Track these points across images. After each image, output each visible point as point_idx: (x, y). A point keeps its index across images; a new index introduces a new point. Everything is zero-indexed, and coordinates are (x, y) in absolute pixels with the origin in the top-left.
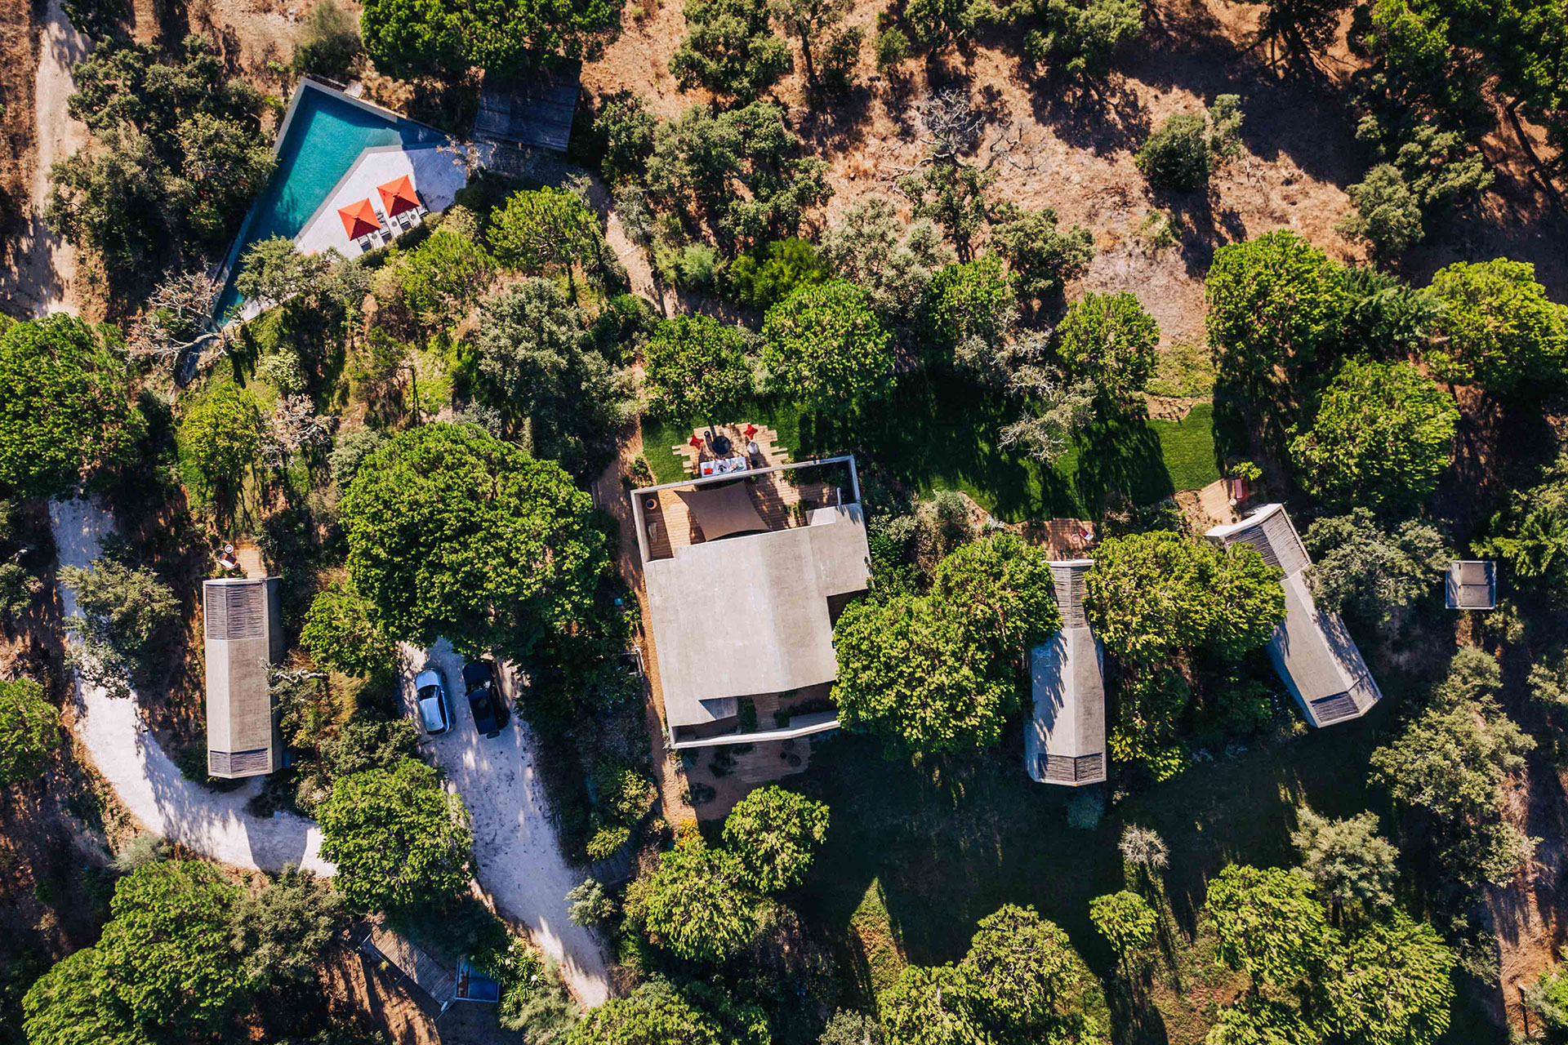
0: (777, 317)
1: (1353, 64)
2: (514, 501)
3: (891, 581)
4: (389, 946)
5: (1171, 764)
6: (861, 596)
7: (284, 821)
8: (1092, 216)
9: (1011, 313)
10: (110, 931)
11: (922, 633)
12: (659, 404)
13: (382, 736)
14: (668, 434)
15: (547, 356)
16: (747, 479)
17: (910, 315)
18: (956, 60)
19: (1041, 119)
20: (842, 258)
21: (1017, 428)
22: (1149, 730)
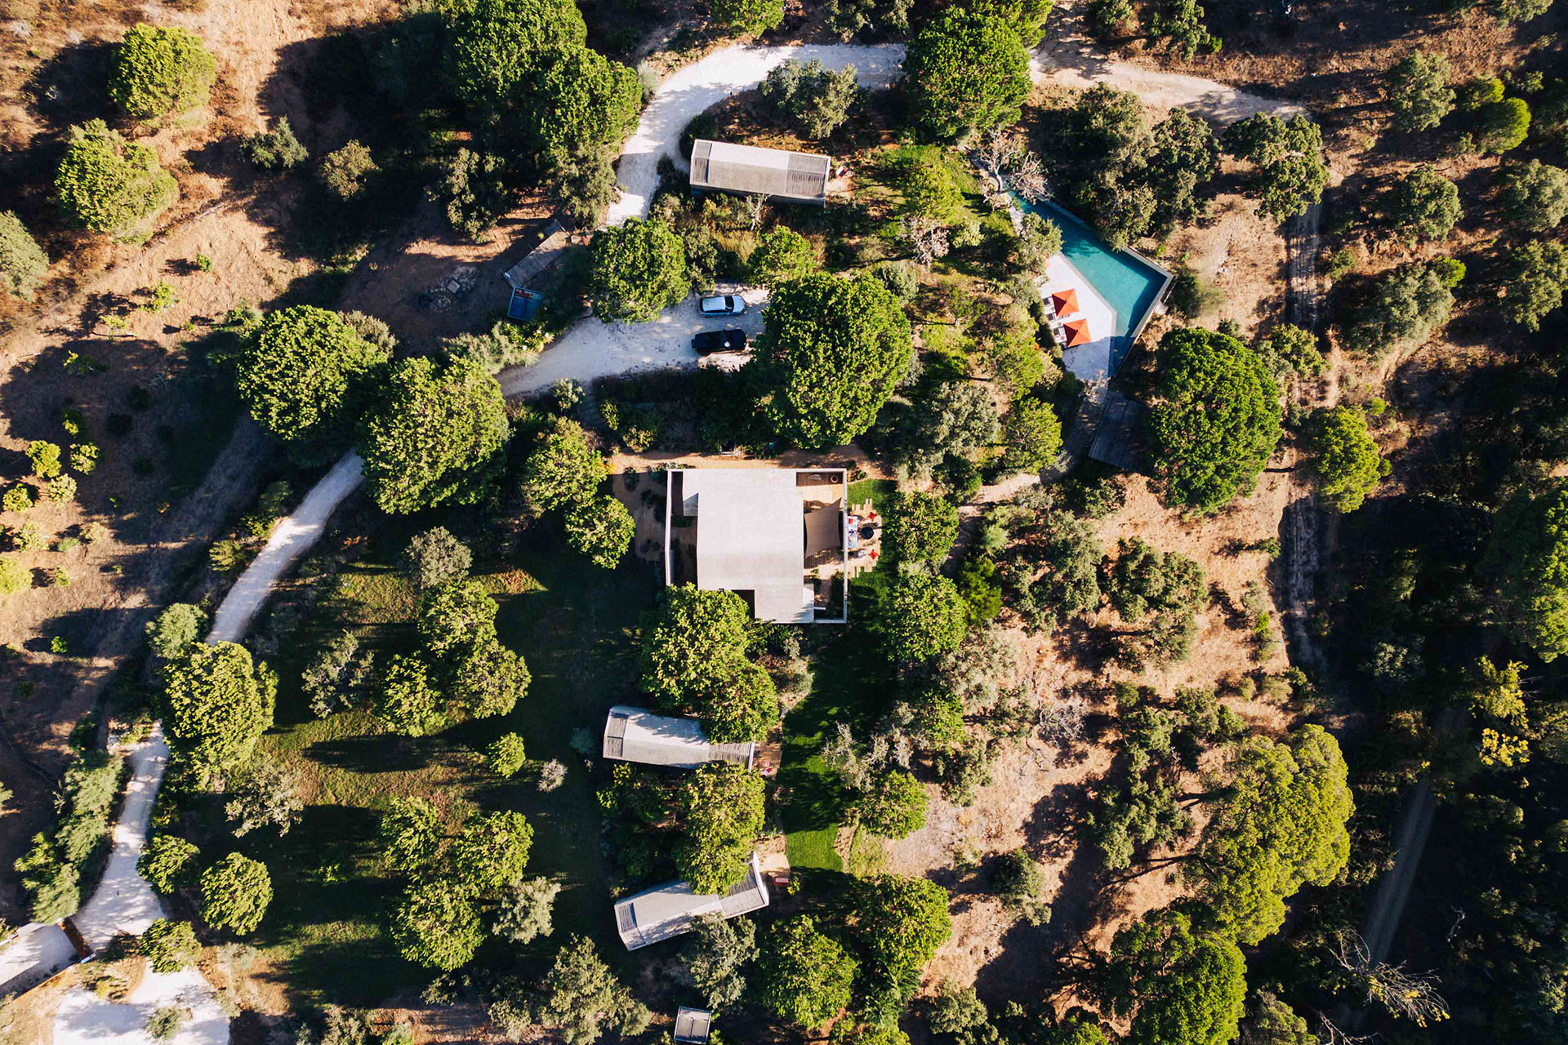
0: (947, 586)
1: (1061, 1013)
2: (852, 395)
3: (758, 635)
4: (555, 241)
5: (606, 801)
6: (751, 612)
7: (653, 182)
8: (984, 812)
9: (925, 744)
10: (601, 61)
11: (721, 651)
12: (900, 497)
13: (706, 270)
14: (881, 497)
15: (944, 430)
16: (841, 547)
17: (934, 677)
18: (1111, 736)
19: (1057, 788)
20: (980, 636)
21: (847, 735)
22: (633, 791)
